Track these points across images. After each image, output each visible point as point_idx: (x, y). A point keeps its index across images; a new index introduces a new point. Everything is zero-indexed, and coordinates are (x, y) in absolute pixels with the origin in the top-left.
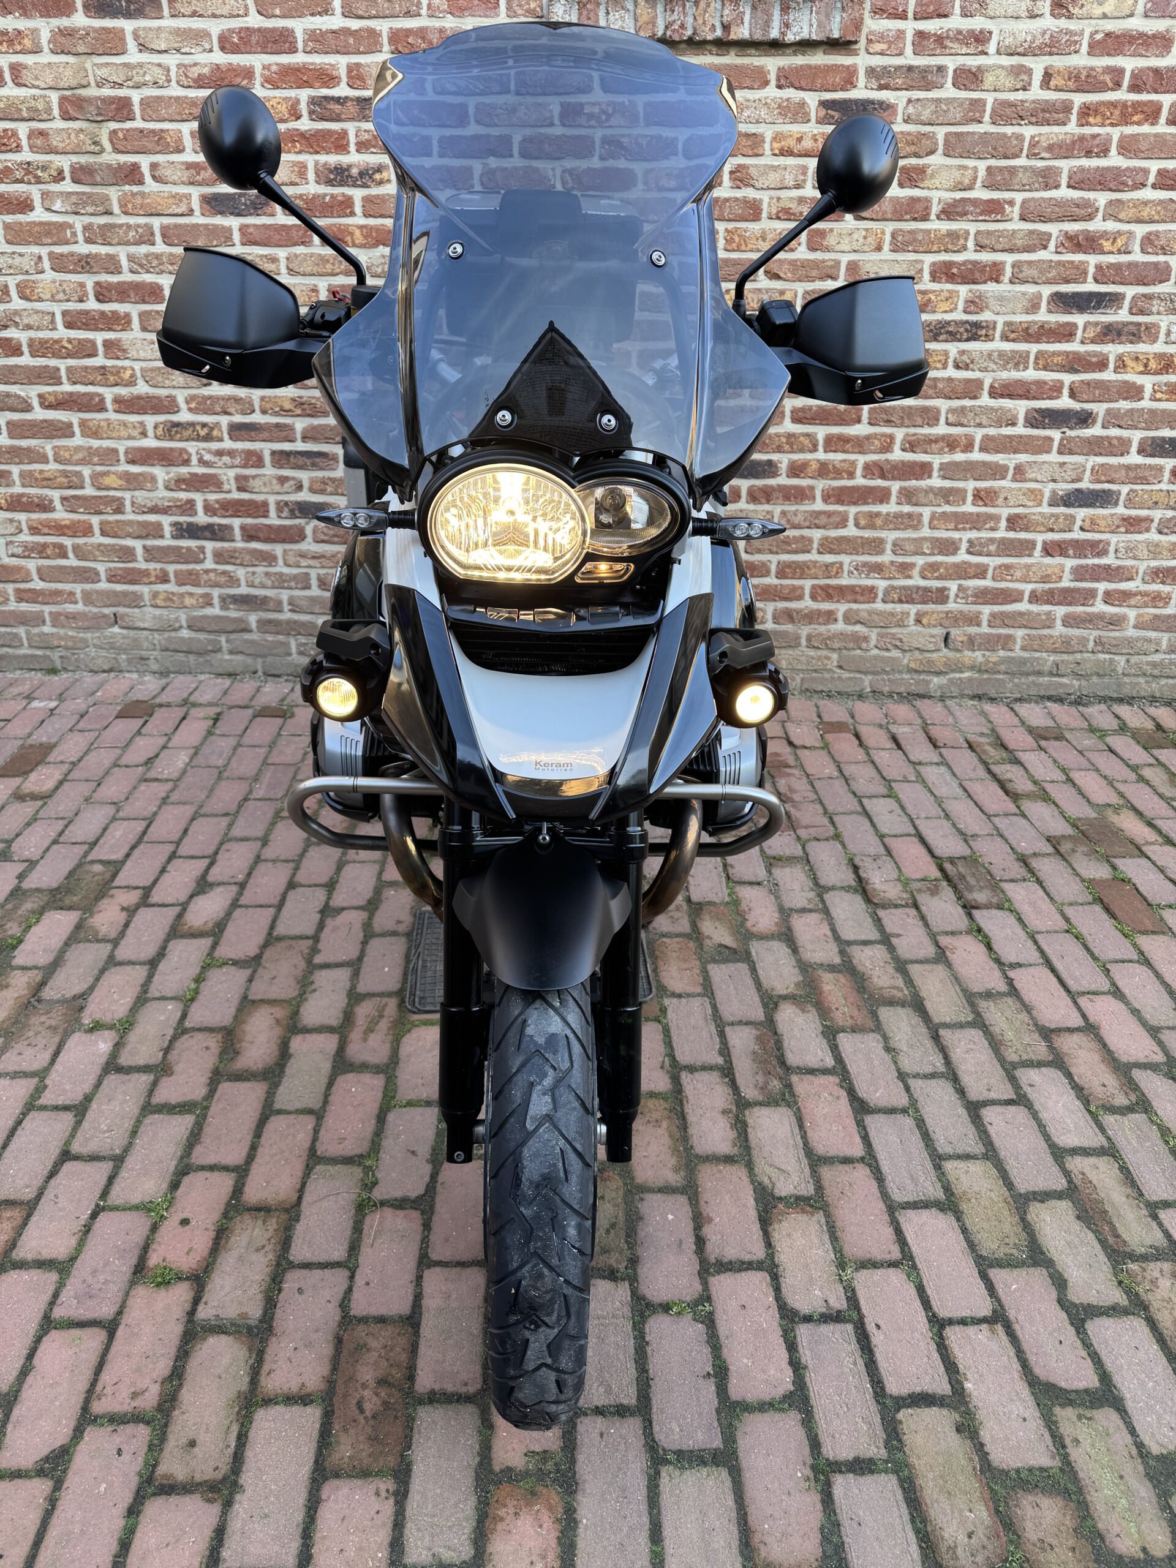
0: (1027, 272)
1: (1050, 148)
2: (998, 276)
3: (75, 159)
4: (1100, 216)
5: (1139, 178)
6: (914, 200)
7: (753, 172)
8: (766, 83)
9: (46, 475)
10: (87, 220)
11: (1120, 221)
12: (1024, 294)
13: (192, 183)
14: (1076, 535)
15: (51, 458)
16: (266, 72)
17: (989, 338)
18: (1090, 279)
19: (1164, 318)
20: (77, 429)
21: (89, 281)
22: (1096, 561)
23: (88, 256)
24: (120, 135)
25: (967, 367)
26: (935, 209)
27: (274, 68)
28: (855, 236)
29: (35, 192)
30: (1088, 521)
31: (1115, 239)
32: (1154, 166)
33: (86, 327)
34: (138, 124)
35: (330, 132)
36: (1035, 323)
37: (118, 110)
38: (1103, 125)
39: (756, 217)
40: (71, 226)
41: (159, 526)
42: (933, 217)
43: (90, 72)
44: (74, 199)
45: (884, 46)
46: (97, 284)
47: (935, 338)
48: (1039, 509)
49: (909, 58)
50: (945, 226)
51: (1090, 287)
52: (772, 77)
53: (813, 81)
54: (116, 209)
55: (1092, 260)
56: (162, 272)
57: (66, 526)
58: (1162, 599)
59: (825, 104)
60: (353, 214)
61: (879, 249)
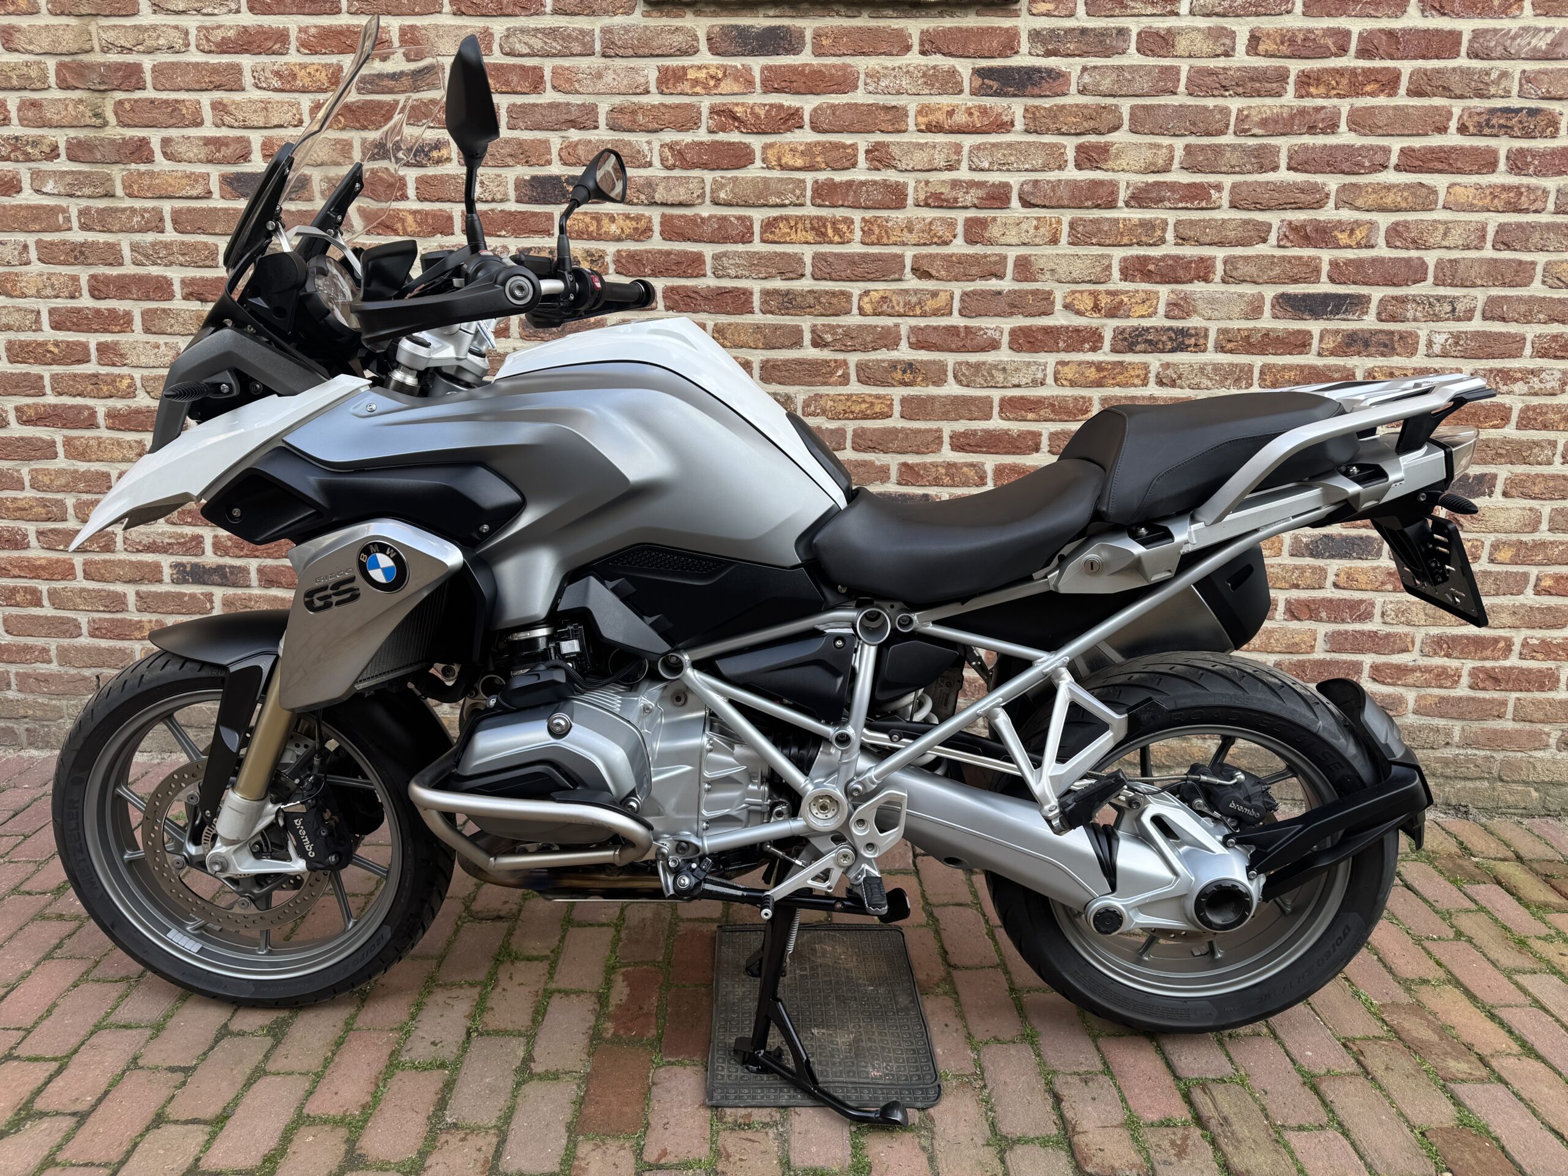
0: (1243, 270)
1: (1263, 123)
2: (1207, 274)
3: (72, 133)
4: (1331, 203)
5: (1379, 158)
6: (1096, 184)
7: (895, 151)
8: (908, 48)
9: (20, 504)
10: (84, 203)
11: (1358, 209)
12: (1241, 296)
13: (210, 161)
14: (1330, 593)
15: (27, 484)
16: (303, 36)
17: (1199, 348)
18: (1324, 277)
19: (1422, 325)
20: (60, 450)
21: (84, 274)
22: (1358, 626)
23: (82, 245)
24: (127, 106)
25: (1173, 384)
26: (1123, 195)
27: (313, 31)
28: (1024, 226)
29: (24, 171)
30: (1342, 575)
31: (1352, 231)
32: (1396, 145)
33: (77, 327)
34: (150, 93)
35: (379, 102)
36: (1256, 330)
37: (126, 77)
38: (1328, 96)
39: (900, 204)
40: (64, 210)
41: (157, 567)
42: (1121, 204)
43: (94, 35)
44: (69, 179)
45: (1050, 6)
46: (93, 277)
47: (1131, 349)
48: (1278, 560)
49: (1082, 20)
50: (1137, 215)
51: (1324, 287)
52: (915, 41)
53: (964, 46)
54: (119, 191)
55: (1326, 256)
56: (171, 264)
57: (42, 567)
58: (1448, 676)
59: (979, 72)
60: (404, 197)
61: (1054, 241)
